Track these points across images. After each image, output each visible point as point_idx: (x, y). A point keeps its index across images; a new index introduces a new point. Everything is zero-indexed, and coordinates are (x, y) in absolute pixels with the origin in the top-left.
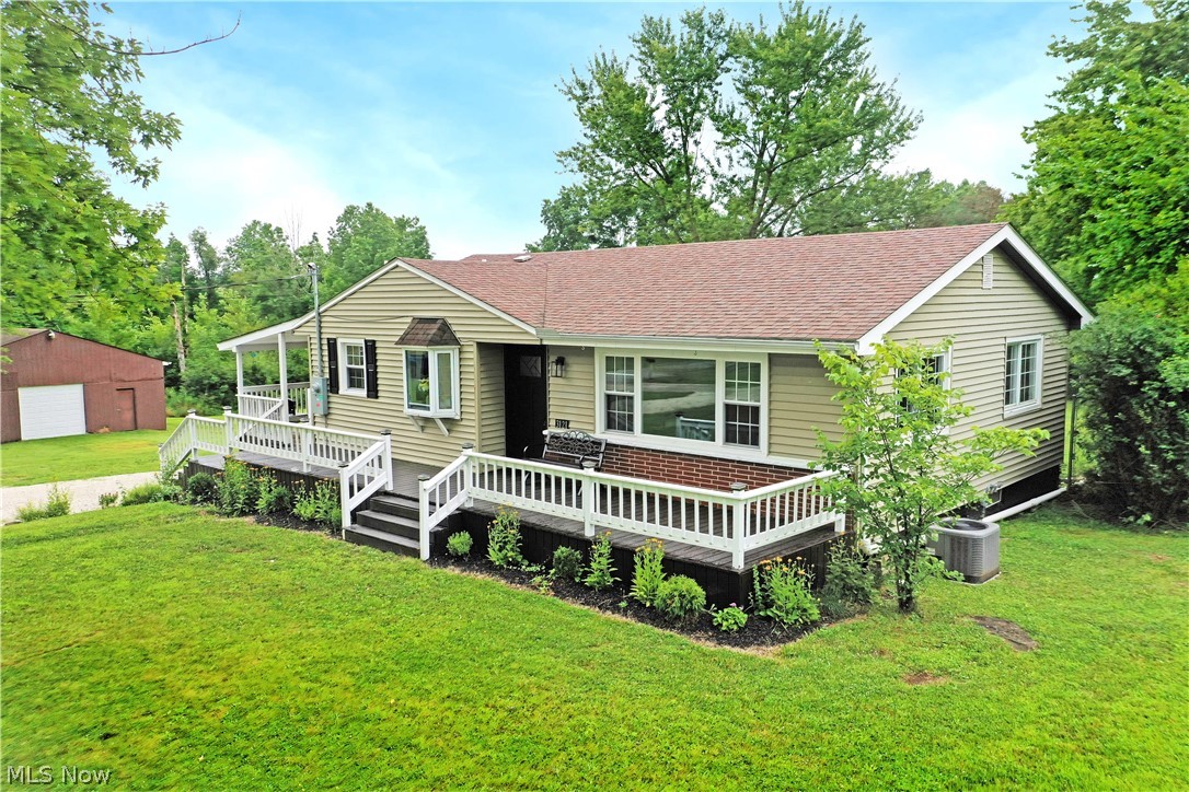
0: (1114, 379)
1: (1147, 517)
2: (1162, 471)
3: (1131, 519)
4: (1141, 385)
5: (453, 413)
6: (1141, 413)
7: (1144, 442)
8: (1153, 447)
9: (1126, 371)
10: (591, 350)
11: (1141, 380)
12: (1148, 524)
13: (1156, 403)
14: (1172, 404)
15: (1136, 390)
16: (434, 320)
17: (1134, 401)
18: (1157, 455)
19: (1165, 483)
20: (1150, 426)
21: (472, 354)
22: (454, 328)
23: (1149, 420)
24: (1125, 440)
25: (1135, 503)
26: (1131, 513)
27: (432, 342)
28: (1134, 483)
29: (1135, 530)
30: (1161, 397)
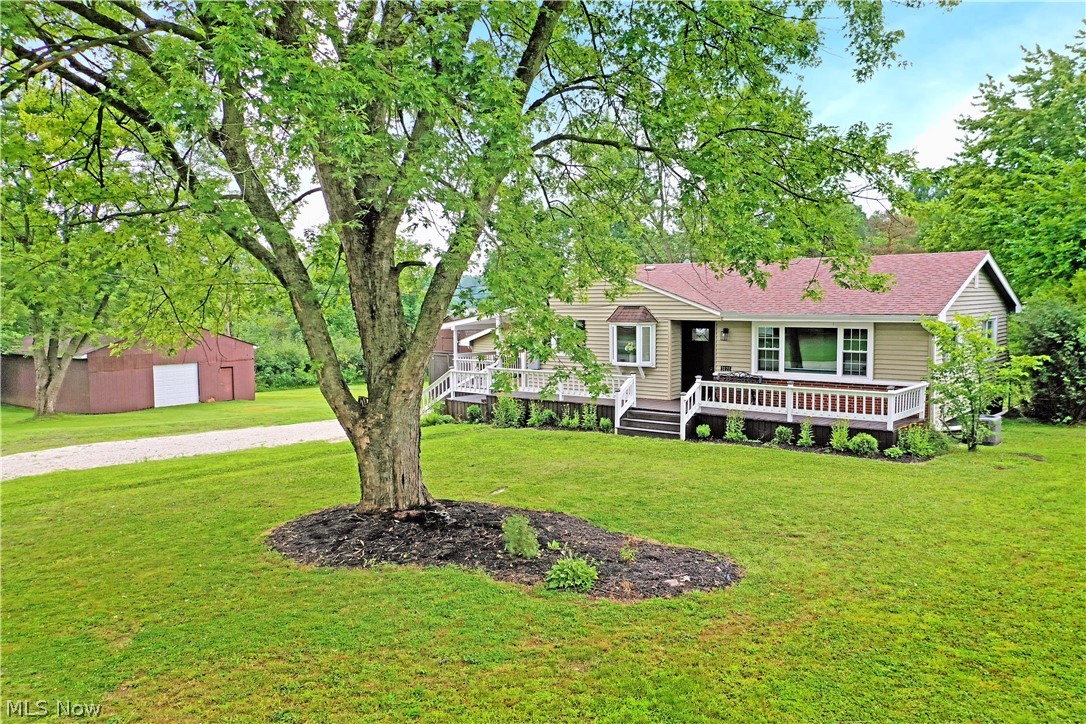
0: (1048, 339)
1: (1069, 418)
2: (1076, 391)
3: (1059, 420)
4: (1063, 343)
5: (650, 364)
6: (1064, 359)
7: (1066, 375)
8: (1071, 377)
9: (1056, 335)
10: (749, 324)
11: (1063, 340)
12: (1068, 422)
13: (1073, 353)
14: (1082, 353)
15: (1060, 346)
16: (638, 307)
17: (1059, 352)
18: (1074, 382)
19: (1079, 398)
20: (1070, 366)
21: (667, 327)
22: (652, 312)
23: (1068, 363)
24: (1055, 375)
25: (1059, 411)
26: (1058, 417)
27: (640, 321)
28: (1059, 400)
29: (1061, 424)
30: (1075, 350)
